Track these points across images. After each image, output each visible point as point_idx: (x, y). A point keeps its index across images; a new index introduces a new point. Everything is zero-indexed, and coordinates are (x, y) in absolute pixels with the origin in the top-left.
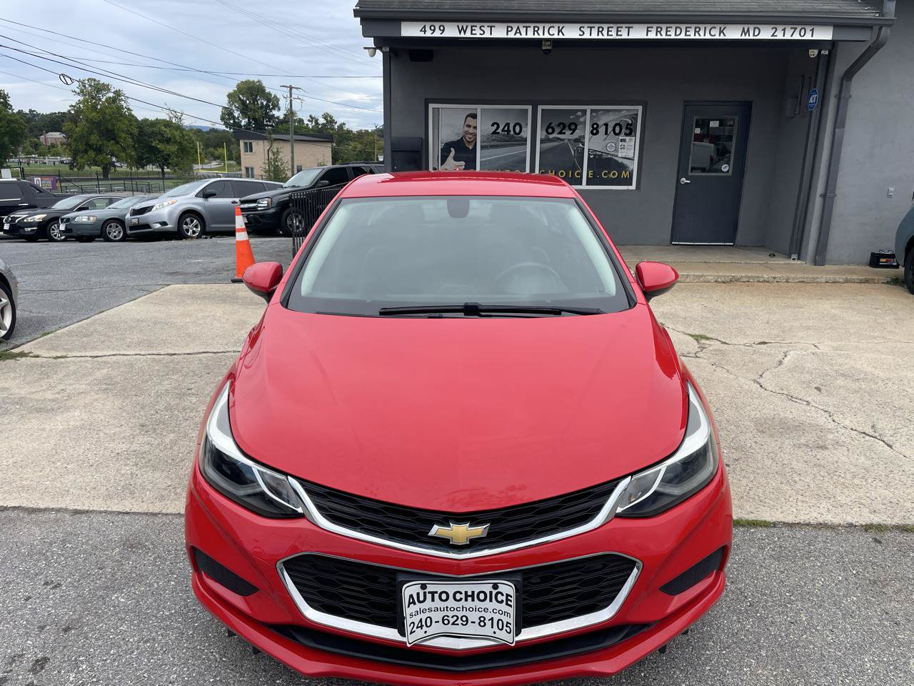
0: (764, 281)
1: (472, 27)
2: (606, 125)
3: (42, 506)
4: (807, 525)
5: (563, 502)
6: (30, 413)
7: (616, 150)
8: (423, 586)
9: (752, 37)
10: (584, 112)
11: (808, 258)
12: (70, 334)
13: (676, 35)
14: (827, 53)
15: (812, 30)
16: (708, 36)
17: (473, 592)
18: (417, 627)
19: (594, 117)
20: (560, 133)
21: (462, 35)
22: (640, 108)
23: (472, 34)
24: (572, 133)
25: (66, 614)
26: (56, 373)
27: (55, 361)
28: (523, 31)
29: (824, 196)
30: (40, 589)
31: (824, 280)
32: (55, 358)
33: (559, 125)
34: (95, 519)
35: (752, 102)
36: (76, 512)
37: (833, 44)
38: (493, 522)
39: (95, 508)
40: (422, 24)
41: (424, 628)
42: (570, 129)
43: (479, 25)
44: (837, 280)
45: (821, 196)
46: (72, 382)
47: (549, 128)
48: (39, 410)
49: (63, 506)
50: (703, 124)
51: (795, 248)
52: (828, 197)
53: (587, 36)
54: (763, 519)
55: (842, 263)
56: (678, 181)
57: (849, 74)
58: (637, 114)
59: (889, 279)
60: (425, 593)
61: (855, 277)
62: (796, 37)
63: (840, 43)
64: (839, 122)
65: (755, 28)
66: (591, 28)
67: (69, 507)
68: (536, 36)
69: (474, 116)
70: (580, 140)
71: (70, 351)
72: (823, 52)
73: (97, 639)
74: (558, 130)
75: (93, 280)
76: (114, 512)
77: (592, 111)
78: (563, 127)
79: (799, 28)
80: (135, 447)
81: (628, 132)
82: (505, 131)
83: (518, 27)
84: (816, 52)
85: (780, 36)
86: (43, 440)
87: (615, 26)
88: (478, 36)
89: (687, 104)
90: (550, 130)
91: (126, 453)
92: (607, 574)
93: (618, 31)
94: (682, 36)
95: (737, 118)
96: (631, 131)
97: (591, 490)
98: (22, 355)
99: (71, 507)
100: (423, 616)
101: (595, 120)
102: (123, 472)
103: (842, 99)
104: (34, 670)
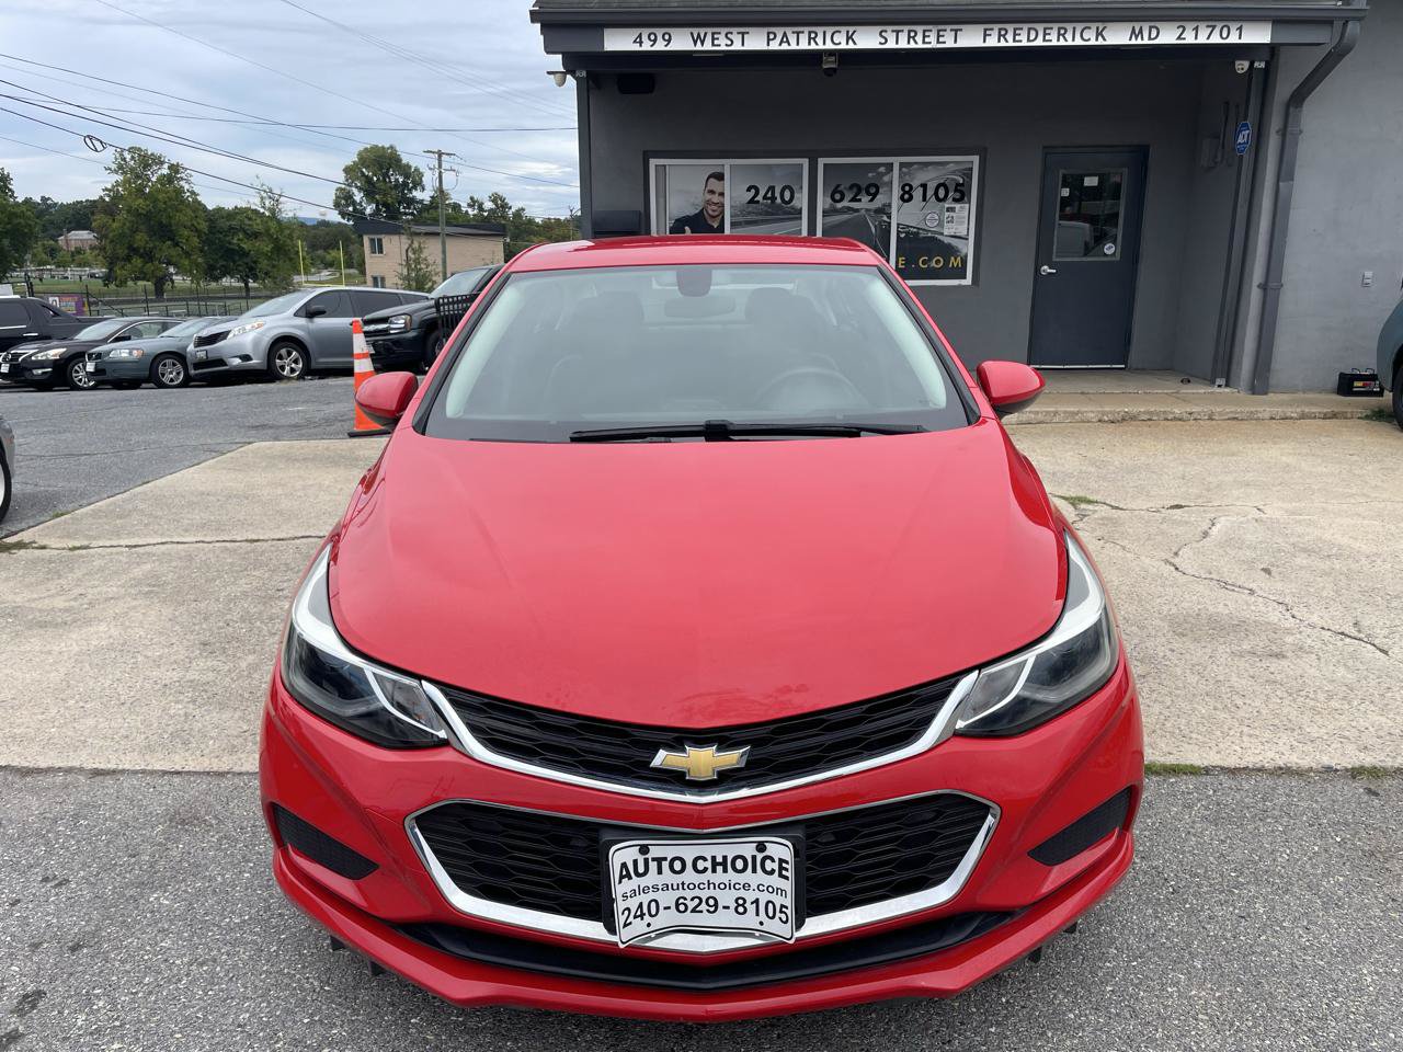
0: (1175, 419)
1: (713, 34)
2: (924, 186)
3: (43, 765)
4: (1259, 770)
5: (869, 711)
6: (30, 628)
7: (941, 224)
8: (644, 850)
9: (1146, 41)
10: (890, 167)
11: (1242, 383)
12: (95, 514)
13: (1029, 40)
14: (1263, 65)
15: (1240, 29)
16: (1079, 42)
17: (725, 858)
18: (635, 917)
19: (905, 174)
20: (853, 200)
21: (699, 47)
22: (976, 159)
23: (713, 45)
24: (871, 200)
25: (75, 925)
26: (72, 570)
27: (71, 553)
28: (792, 39)
29: (1264, 287)
30: (35, 888)
31: (1267, 416)
32: (70, 549)
33: (851, 187)
34: (126, 782)
35: (1148, 146)
36: (97, 773)
37: (1271, 50)
38: (756, 743)
39: (127, 767)
40: (636, 32)
41: (647, 917)
42: (868, 193)
43: (724, 31)
44: (1288, 414)
45: (1258, 286)
46: (96, 583)
47: (836, 194)
48: (43, 625)
49: (76, 764)
50: (1074, 182)
51: (1221, 369)
52: (1271, 288)
53: (891, 45)
54: (1188, 763)
55: (1294, 390)
56: (1037, 270)
57: (1298, 98)
58: (971, 169)
59: (1369, 412)
60: (646, 861)
61: (1314, 410)
62: (1216, 39)
63: (1282, 49)
64: (1285, 172)
65: (1151, 28)
66: (898, 32)
67: (84, 765)
68: (813, 46)
69: (720, 177)
70: (884, 210)
71: (95, 539)
72: (1256, 64)
73: (123, 962)
74: (849, 196)
75: (135, 438)
76: (156, 772)
77: (902, 165)
78: (857, 190)
79: (1219, 25)
80: (191, 675)
81: (958, 196)
82: (769, 198)
83: (785, 33)
84: (1246, 64)
85: (1189, 38)
86: (48, 668)
87: (934, 28)
88: (723, 48)
89: (1048, 150)
90: (837, 196)
91: (177, 684)
92: (944, 827)
93: (939, 36)
94: (1039, 42)
95: (1126, 170)
96: (962, 195)
97: (914, 693)
98: (20, 545)
99: (89, 765)
100: (645, 898)
101: (907, 179)
102: (172, 712)
103: (1288, 137)
104: (19, 1012)
